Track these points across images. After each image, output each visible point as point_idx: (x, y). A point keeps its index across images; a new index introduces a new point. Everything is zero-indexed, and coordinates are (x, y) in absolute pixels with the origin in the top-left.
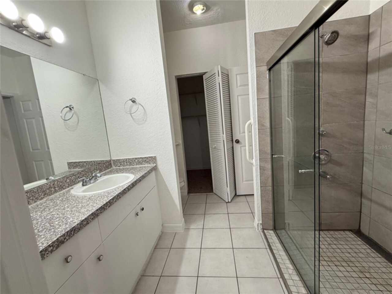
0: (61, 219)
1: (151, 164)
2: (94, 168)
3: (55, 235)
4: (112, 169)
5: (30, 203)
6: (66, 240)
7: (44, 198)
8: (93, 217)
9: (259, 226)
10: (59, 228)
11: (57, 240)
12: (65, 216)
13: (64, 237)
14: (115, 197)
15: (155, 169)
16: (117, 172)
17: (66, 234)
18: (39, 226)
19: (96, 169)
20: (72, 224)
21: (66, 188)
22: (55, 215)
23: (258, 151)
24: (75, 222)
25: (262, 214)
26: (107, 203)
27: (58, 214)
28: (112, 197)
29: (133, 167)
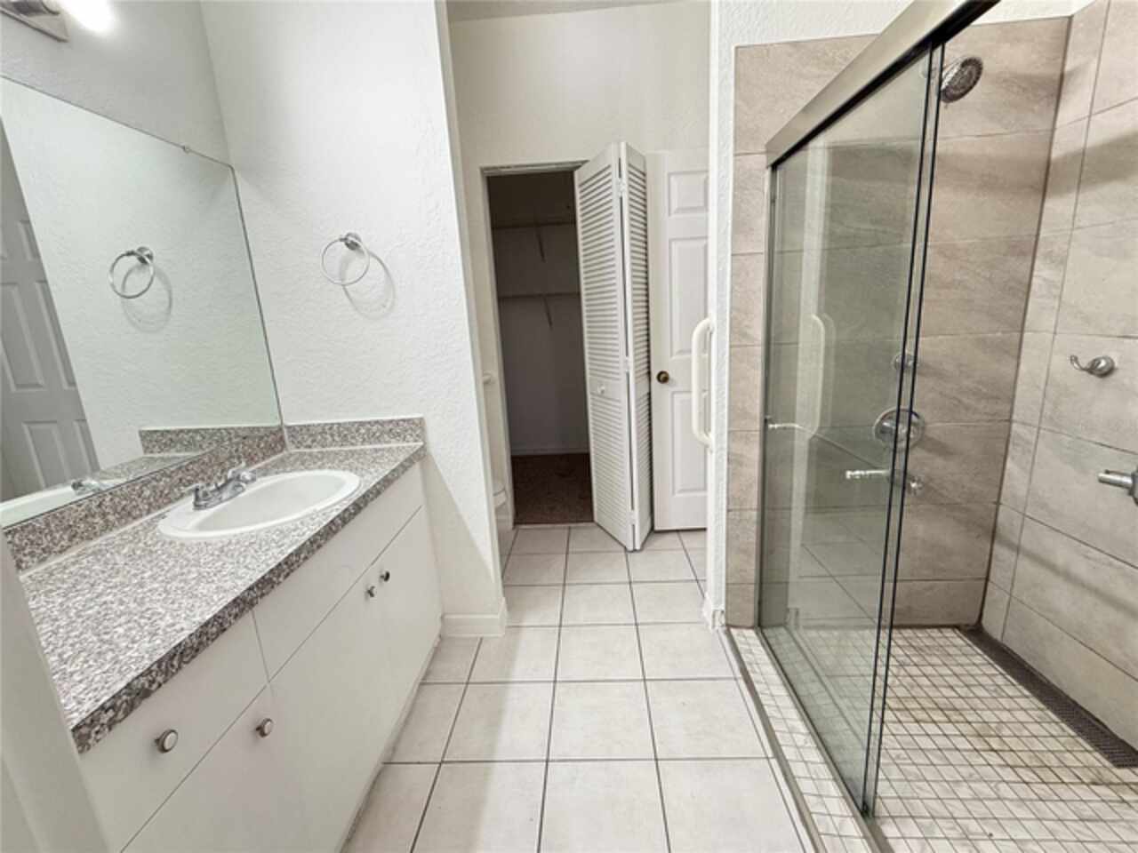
0: (136, 618)
1: (408, 442)
2: (230, 452)
3: (120, 672)
4: (285, 452)
5: (23, 565)
6: (155, 686)
7: (69, 547)
8: (237, 610)
9: (717, 618)
10: (132, 648)
11: (126, 687)
12: (148, 609)
13: (150, 678)
14: (303, 545)
15: (420, 456)
16: (303, 464)
17: (155, 667)
18: (61, 643)
19: (235, 454)
20: (174, 633)
21: (141, 516)
22: (114, 606)
23: (726, 410)
24: (182, 629)
25: (727, 584)
26: (280, 564)
27: (122, 602)
28: (295, 547)
29: (352, 448)
